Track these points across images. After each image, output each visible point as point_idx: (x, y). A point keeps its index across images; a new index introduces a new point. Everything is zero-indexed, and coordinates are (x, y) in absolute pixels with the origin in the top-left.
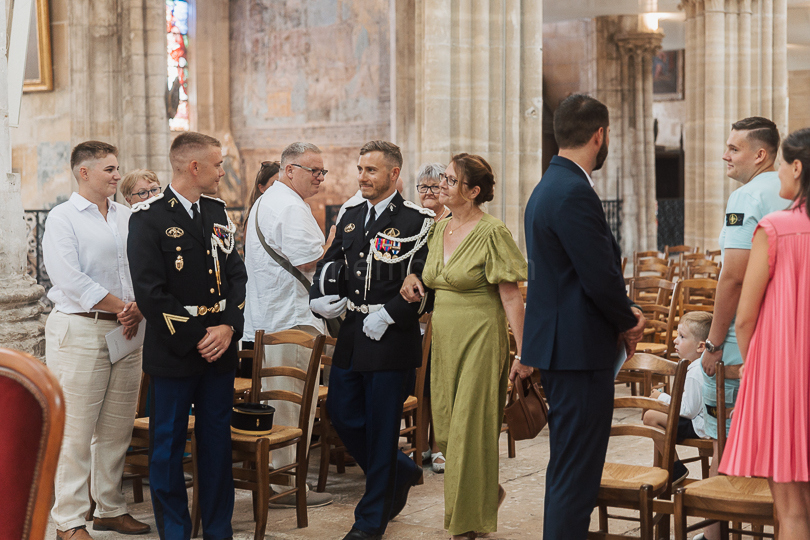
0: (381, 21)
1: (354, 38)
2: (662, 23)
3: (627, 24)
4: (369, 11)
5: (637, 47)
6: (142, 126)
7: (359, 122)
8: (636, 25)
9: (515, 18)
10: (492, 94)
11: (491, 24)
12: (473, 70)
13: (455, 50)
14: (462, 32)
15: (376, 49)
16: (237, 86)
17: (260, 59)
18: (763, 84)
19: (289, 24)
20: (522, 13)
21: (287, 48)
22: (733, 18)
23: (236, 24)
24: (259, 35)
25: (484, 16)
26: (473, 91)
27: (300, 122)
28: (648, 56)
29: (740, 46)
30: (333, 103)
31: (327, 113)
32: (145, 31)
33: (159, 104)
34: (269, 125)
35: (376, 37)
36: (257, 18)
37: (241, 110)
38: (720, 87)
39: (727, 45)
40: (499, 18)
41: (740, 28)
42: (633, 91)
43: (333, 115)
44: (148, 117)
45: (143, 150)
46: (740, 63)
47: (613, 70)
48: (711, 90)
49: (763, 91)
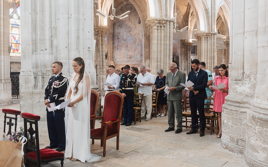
0: (141, 41)
1: (136, 44)
2: (192, 41)
3: (186, 41)
4: (139, 39)
5: (188, 45)
6: (101, 61)
7: (137, 60)
8: (188, 41)
9: (168, 42)
10: (164, 56)
11: (164, 43)
12: (161, 51)
13: (157, 48)
14: (159, 45)
15: (140, 46)
16: (114, 53)
17: (118, 48)
18: (212, 53)
19: (124, 41)
20: (169, 42)
21: (123, 46)
22: (206, 41)
23: (114, 41)
24: (118, 43)
25: (163, 42)
26: (161, 55)
27: (126, 59)
28: (190, 47)
29: (207, 46)
30: (132, 56)
31: (131, 58)
32: (102, 44)
33: (104, 57)
34: (120, 60)
35: (140, 44)
36: (118, 40)
37: (115, 57)
38: (204, 54)
39: (205, 46)
40: (165, 42)
41: (207, 43)
42: (187, 54)
43: (132, 58)
44: (102, 59)
45: (101, 65)
46: (207, 49)
47: (183, 50)
48: (202, 54)
49: (212, 54)
